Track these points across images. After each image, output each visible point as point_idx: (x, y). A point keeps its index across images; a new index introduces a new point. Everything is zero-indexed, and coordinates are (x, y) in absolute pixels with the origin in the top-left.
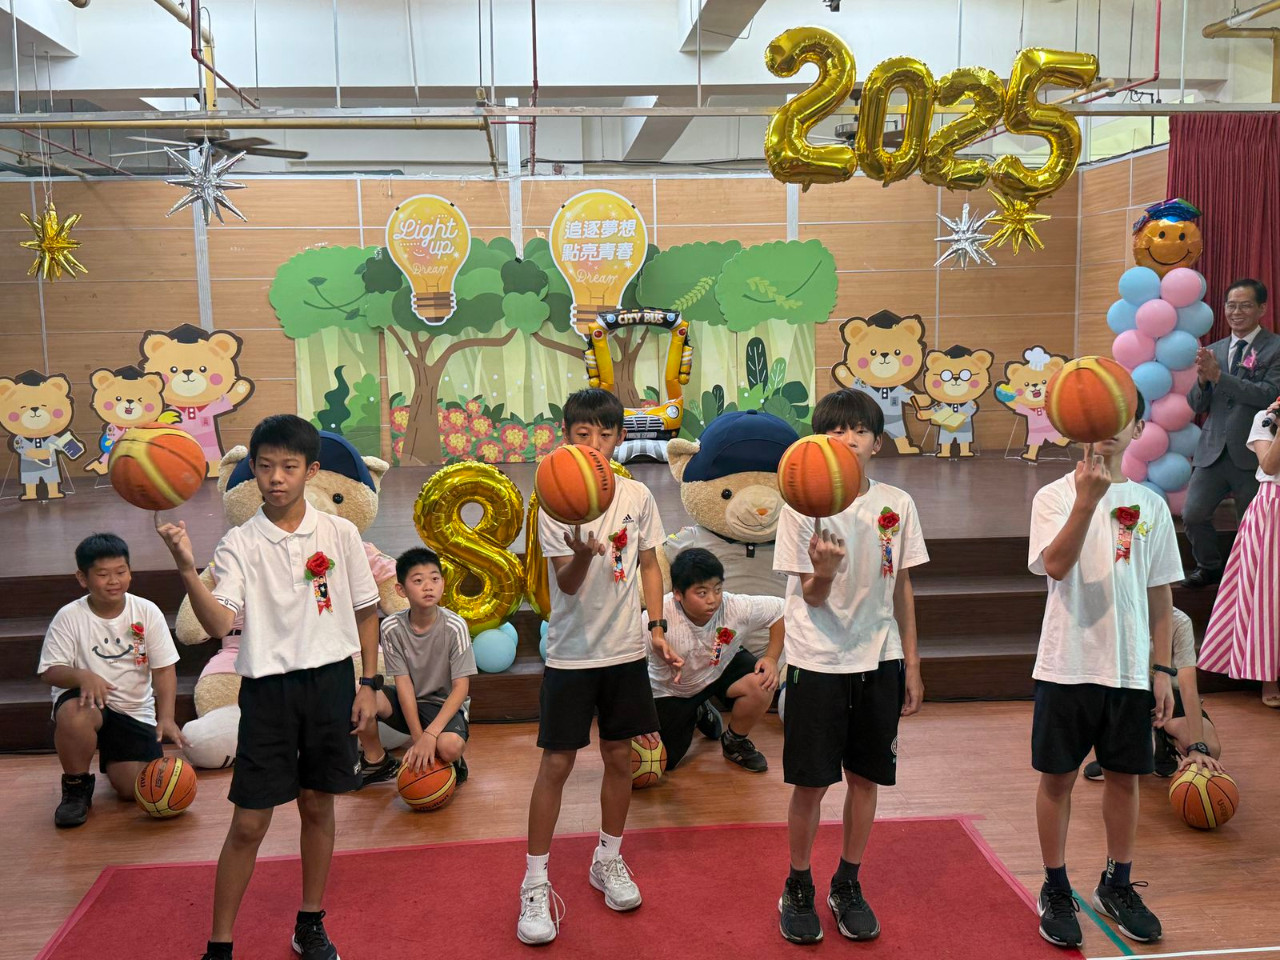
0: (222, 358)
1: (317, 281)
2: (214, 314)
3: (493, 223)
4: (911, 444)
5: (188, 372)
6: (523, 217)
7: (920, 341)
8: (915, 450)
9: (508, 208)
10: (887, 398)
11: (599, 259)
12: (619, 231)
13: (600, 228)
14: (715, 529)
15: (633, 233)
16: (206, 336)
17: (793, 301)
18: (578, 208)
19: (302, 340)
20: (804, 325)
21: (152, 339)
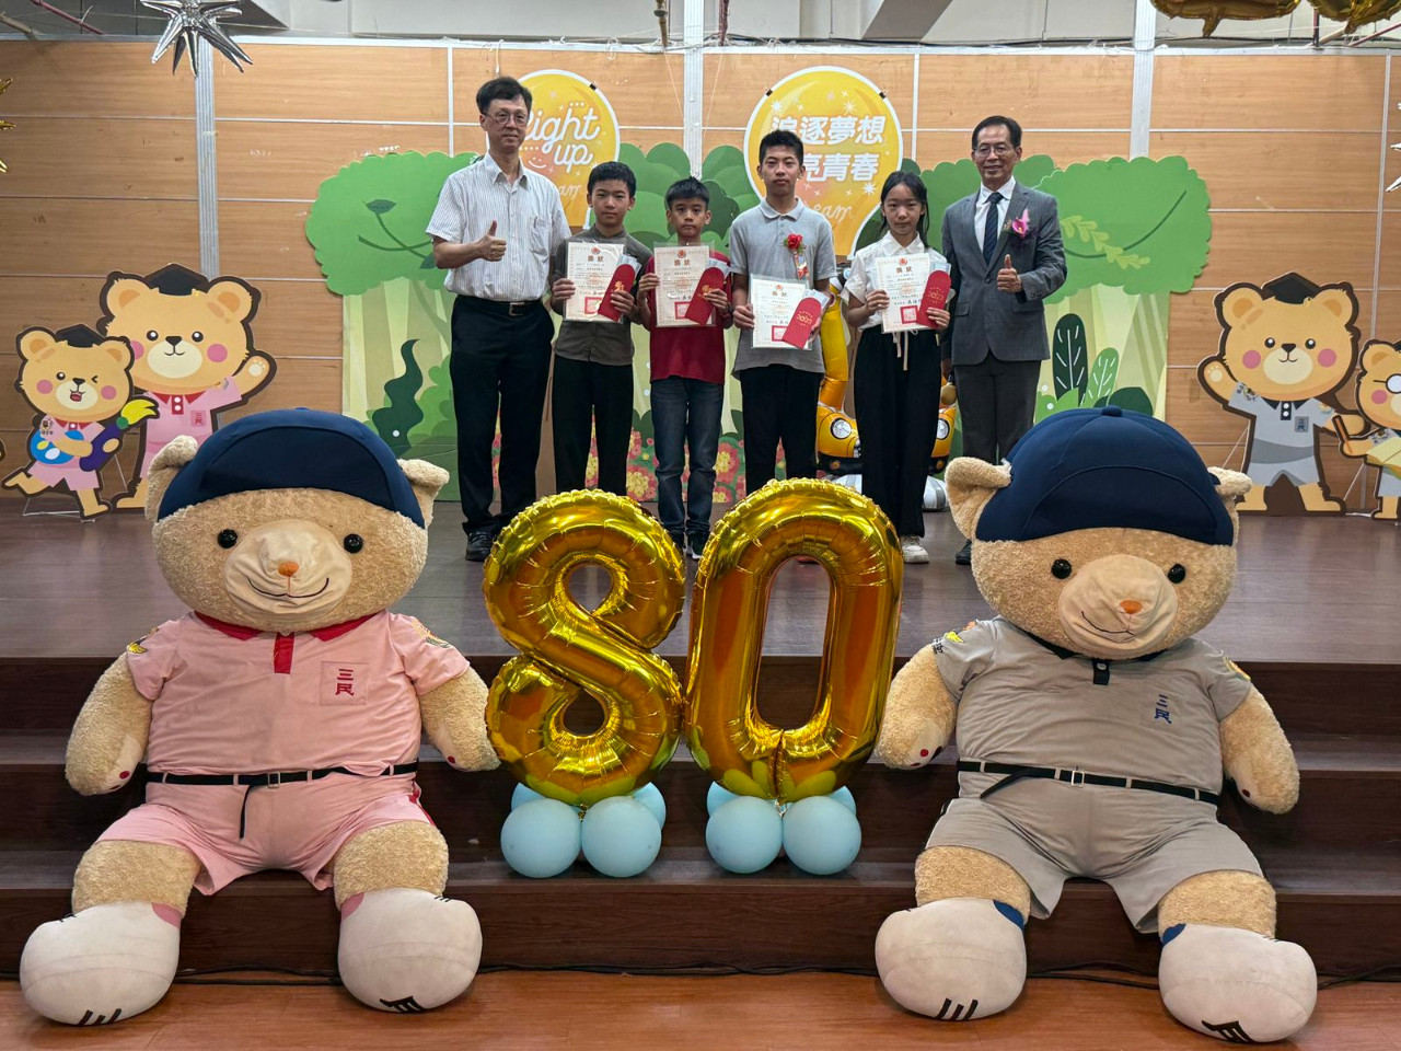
0: (228, 321)
1: (380, 207)
2: (221, 253)
3: (655, 121)
4: (1327, 497)
5: (174, 340)
6: (704, 113)
7: (1350, 326)
8: (1335, 506)
9: (682, 97)
10: (1289, 418)
11: (823, 179)
12: (857, 134)
13: (826, 129)
14: (1035, 631)
15: (879, 138)
16: (204, 285)
17: (1136, 256)
18: (793, 96)
19: (353, 297)
20: (1152, 297)
21: (120, 286)
